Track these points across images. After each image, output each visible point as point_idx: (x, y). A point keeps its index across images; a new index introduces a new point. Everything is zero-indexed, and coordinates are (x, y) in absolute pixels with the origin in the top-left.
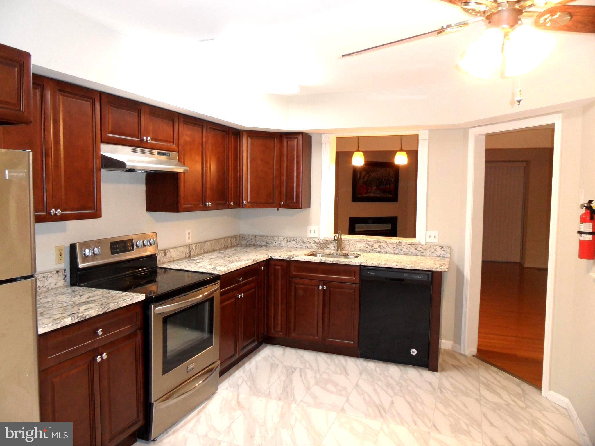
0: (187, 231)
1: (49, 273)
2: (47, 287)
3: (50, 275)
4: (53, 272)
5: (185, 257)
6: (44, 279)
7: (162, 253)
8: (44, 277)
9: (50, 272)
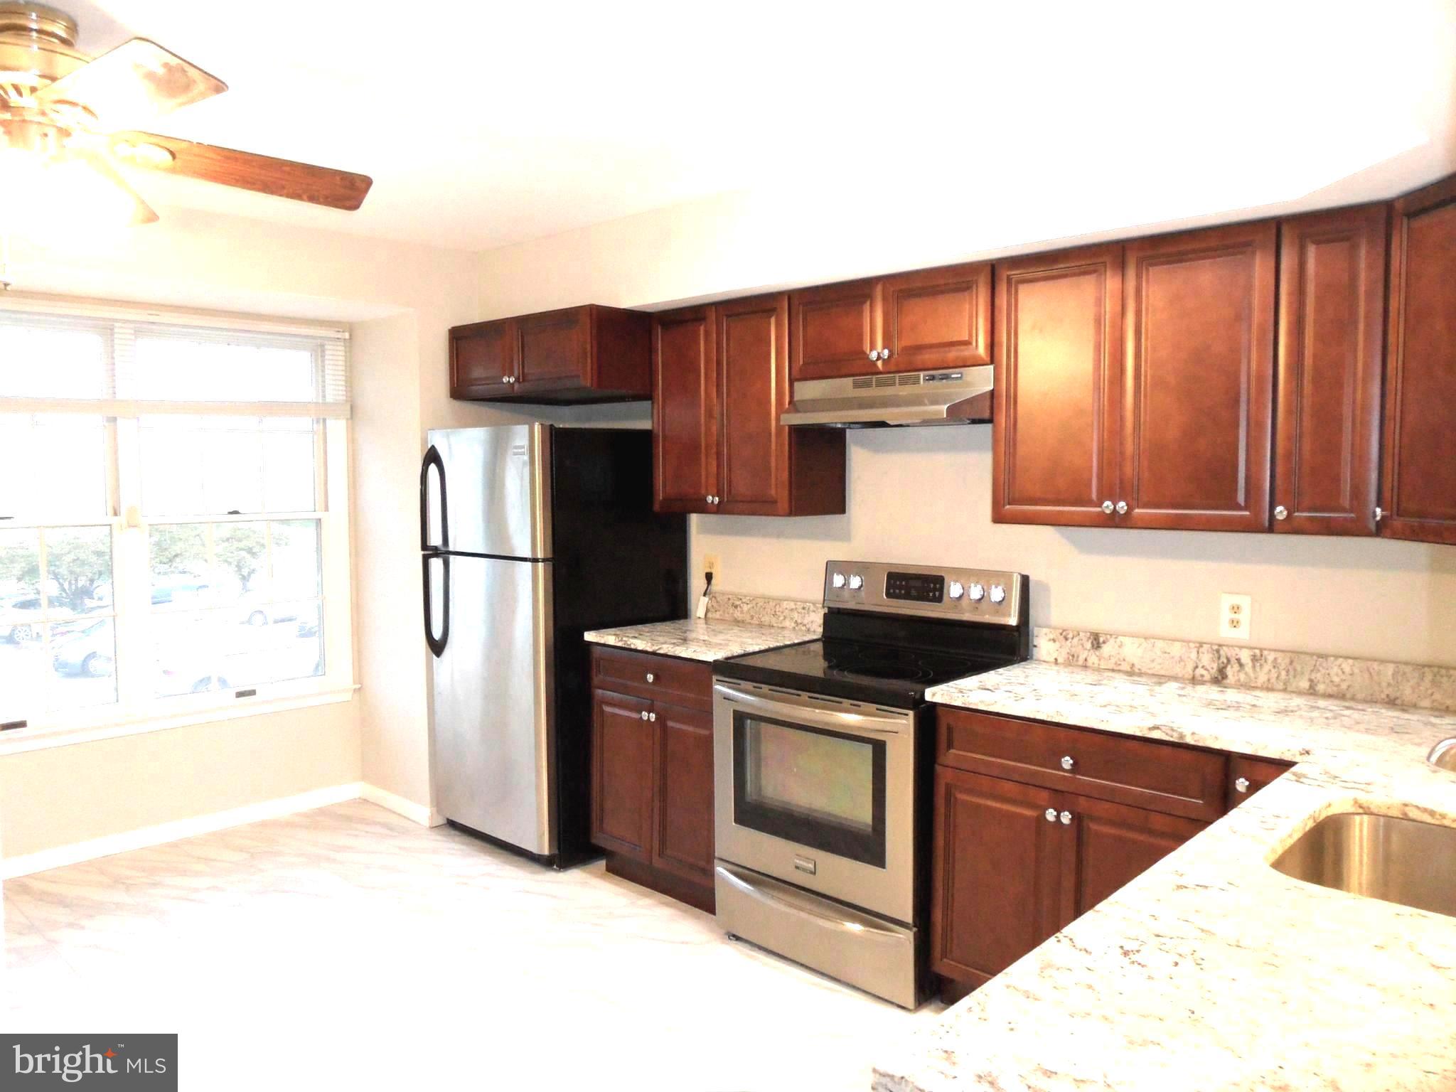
0: (1227, 601)
1: (811, 605)
2: (807, 626)
3: (812, 608)
4: (817, 605)
5: (1193, 678)
6: (803, 611)
7: (1085, 639)
8: (804, 608)
9: (814, 604)
